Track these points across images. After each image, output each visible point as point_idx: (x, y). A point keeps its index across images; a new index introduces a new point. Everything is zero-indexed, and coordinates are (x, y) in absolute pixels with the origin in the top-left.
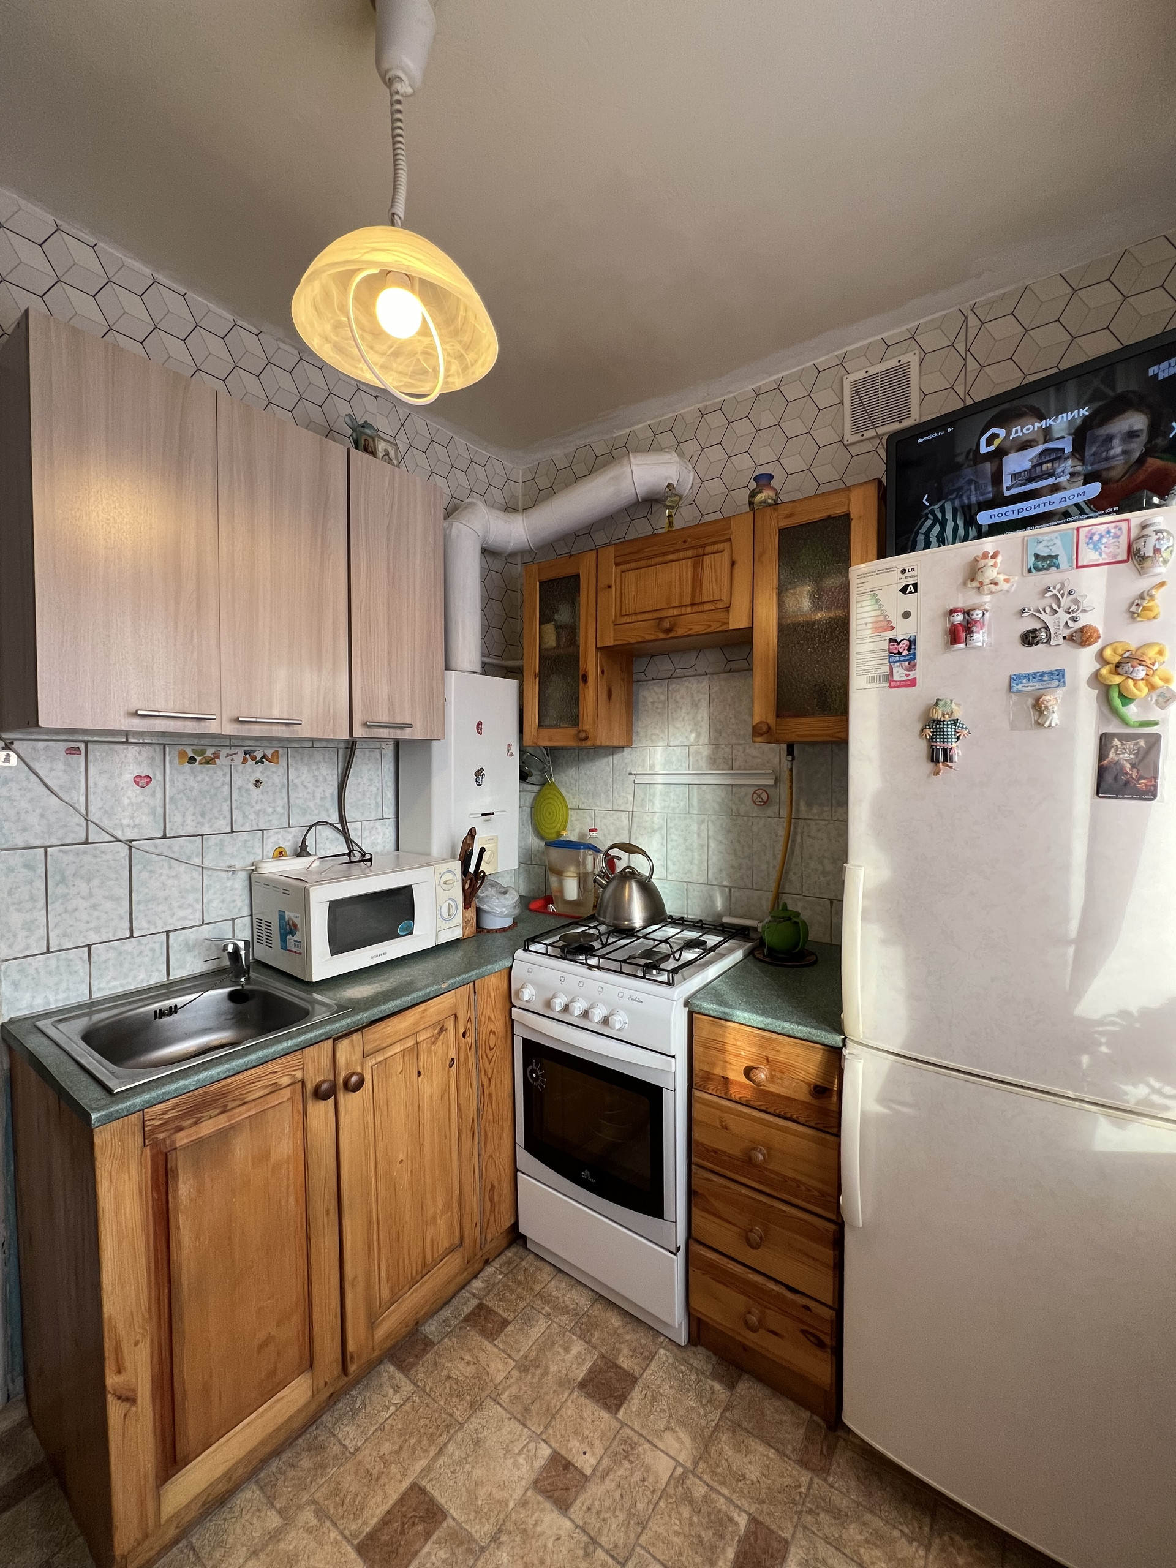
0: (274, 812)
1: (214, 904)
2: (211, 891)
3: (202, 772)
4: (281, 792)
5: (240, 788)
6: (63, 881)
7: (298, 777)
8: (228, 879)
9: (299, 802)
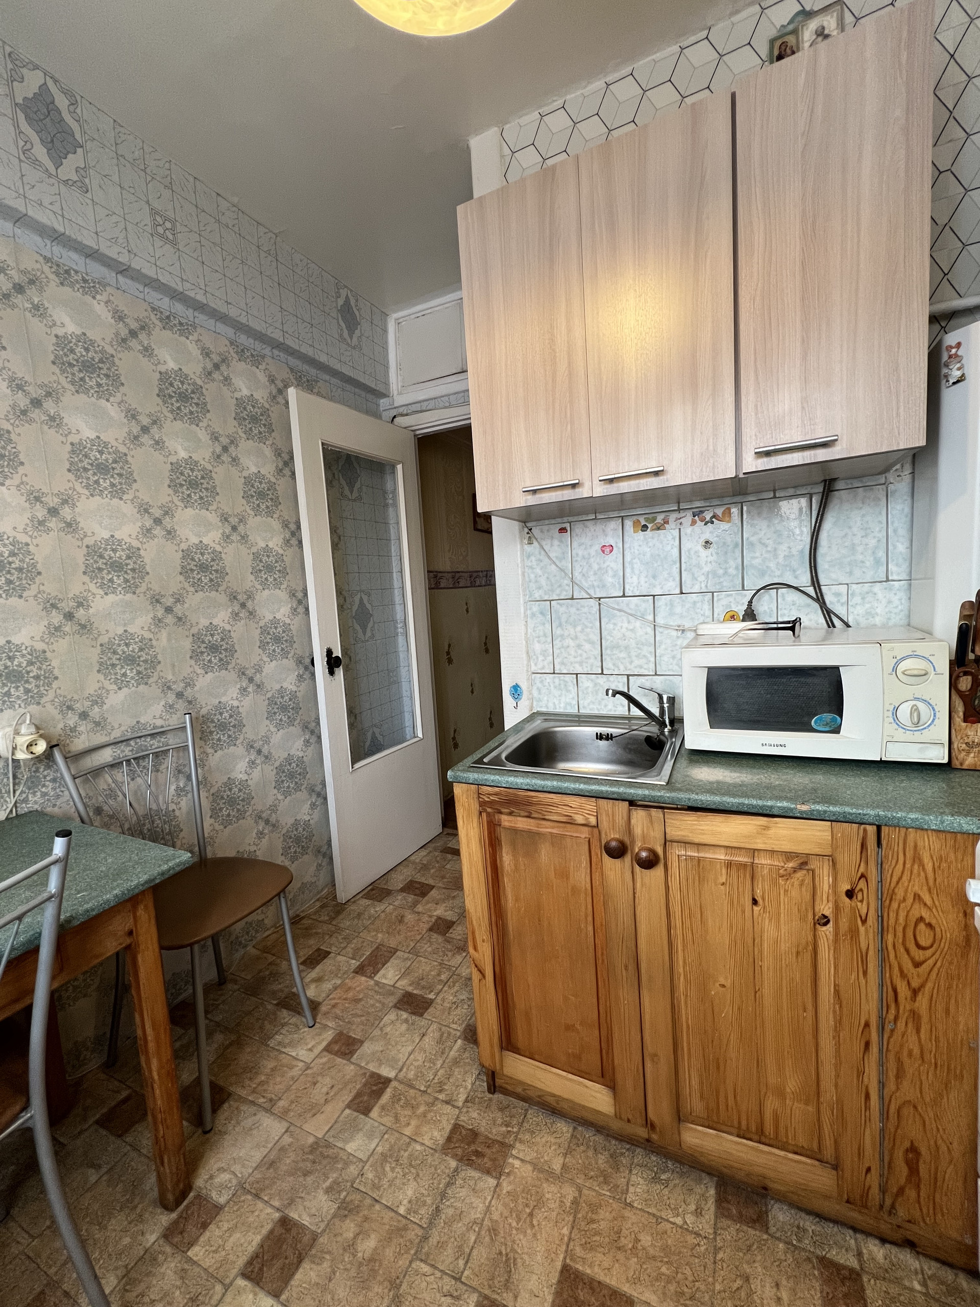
0: (726, 573)
1: (665, 658)
2: (663, 646)
3: (653, 538)
4: (734, 552)
5: (689, 551)
6: (560, 625)
7: (755, 534)
8: (678, 637)
9: (756, 562)
